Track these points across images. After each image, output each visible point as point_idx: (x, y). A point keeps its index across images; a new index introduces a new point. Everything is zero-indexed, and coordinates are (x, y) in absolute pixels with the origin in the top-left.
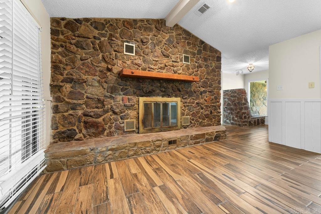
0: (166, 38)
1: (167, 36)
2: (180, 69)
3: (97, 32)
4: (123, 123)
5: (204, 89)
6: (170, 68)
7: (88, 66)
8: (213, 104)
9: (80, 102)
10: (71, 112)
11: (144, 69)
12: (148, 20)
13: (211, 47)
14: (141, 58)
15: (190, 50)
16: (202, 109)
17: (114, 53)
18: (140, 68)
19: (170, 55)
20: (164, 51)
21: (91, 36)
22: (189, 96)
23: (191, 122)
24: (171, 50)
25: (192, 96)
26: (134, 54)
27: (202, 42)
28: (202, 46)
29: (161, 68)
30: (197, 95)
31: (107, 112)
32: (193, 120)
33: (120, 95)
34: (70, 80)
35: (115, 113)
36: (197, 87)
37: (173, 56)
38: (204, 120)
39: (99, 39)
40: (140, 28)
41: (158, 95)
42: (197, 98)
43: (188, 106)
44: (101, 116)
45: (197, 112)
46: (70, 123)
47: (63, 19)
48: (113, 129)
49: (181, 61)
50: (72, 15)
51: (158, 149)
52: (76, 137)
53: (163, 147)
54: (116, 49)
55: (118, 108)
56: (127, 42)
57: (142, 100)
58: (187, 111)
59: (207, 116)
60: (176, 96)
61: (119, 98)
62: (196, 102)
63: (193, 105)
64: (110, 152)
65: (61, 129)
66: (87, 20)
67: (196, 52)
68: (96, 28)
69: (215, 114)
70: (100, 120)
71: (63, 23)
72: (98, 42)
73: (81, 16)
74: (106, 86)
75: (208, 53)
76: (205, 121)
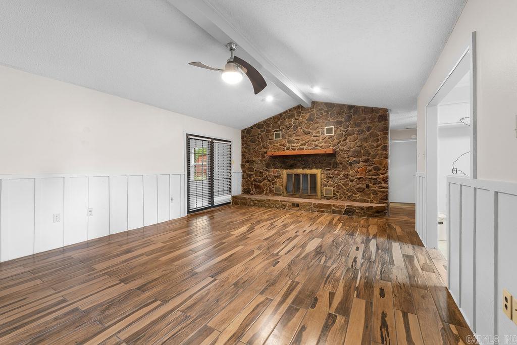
0: (307, 118)
1: (307, 116)
2: (322, 142)
3: (260, 130)
4: (274, 187)
5: (354, 159)
6: (311, 143)
7: (256, 152)
8: (371, 177)
9: (252, 173)
10: (249, 179)
11: (288, 149)
12: (290, 110)
13: (365, 108)
14: (287, 140)
15: (334, 120)
16: (352, 181)
17: (269, 141)
18: (285, 148)
19: (311, 131)
20: (305, 129)
21: (256, 134)
22: (334, 167)
23: (334, 194)
24: (311, 127)
25: (336, 167)
26: (281, 139)
27: (350, 107)
28: (352, 111)
29: (302, 145)
30: (344, 166)
31: (264, 179)
32: (338, 192)
33: (272, 168)
34: (248, 161)
35: (269, 181)
36: (343, 158)
37: (315, 131)
38: (356, 194)
39: (261, 134)
40: (284, 118)
41: (299, 168)
42: (345, 168)
43: (331, 177)
44: (261, 182)
45: (343, 184)
46: (248, 184)
47: (245, 129)
48: (268, 191)
49: (323, 133)
50: (248, 125)
51: (284, 207)
52: (251, 193)
53: (288, 207)
54: (270, 138)
55: (270, 177)
56: (276, 131)
57: (285, 171)
58: (330, 182)
59: (360, 190)
60: (317, 168)
61: (271, 170)
62: (343, 173)
63: (339, 176)
64: (256, 202)
65: (245, 187)
66: (255, 125)
67: (343, 120)
68: (259, 128)
69: (376, 189)
70: (261, 184)
71: (246, 131)
72: (260, 136)
73: (252, 125)
74: (264, 162)
75: (363, 115)
76: (357, 196)
